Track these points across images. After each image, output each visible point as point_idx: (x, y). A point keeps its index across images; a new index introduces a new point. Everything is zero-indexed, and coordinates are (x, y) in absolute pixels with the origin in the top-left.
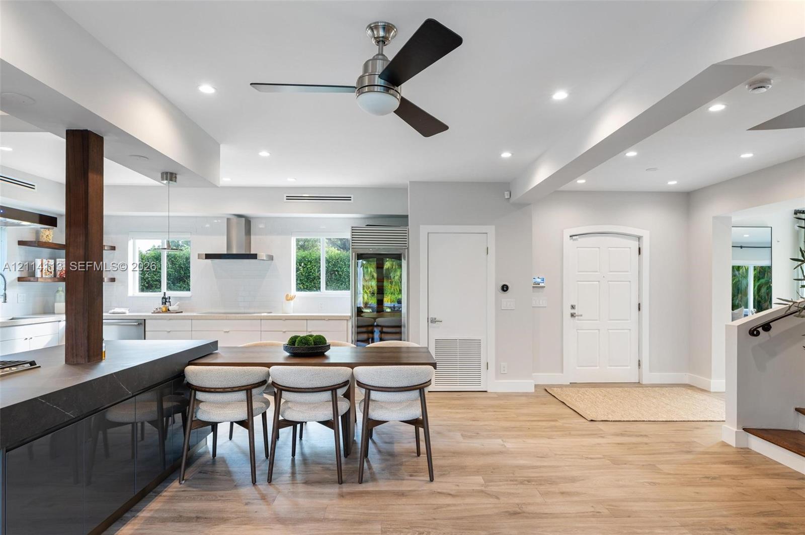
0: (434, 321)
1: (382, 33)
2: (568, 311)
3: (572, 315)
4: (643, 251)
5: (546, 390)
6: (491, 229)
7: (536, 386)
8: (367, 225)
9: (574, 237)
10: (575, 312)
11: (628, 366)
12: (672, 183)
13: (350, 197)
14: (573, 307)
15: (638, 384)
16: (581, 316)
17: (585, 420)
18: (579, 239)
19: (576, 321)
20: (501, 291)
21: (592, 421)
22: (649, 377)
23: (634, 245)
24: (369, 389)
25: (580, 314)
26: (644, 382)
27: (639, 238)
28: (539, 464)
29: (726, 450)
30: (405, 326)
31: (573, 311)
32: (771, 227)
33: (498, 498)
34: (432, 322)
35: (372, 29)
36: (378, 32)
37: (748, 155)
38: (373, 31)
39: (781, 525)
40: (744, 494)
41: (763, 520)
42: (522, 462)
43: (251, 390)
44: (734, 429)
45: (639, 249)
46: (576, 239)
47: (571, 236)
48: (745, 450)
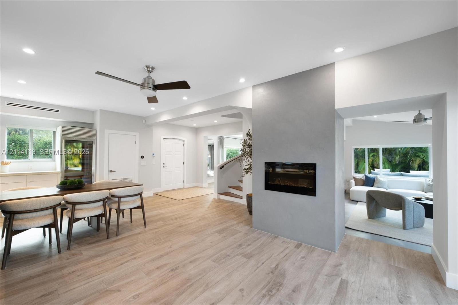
0: (111, 171)
1: (151, 70)
2: (162, 165)
3: (164, 167)
5: (157, 194)
6: (137, 134)
7: (154, 193)
8: (72, 126)
9: (165, 139)
11: (180, 183)
12: (195, 125)
13: (59, 110)
14: (164, 164)
15: (183, 188)
17: (176, 201)
19: (165, 169)
20: (141, 158)
21: (180, 200)
22: (187, 185)
23: (182, 143)
24: (120, 197)
25: (166, 166)
27: (184, 141)
28: (174, 214)
29: (216, 200)
30: (94, 175)
31: (164, 165)
32: (214, 140)
33: (172, 225)
34: (110, 172)
35: (147, 67)
36: (149, 69)
37: (216, 121)
38: (147, 68)
39: (234, 211)
41: (231, 211)
42: (170, 215)
43: (56, 207)
44: (216, 194)
45: (184, 144)
46: (165, 140)
47: (164, 139)
48: (219, 199)
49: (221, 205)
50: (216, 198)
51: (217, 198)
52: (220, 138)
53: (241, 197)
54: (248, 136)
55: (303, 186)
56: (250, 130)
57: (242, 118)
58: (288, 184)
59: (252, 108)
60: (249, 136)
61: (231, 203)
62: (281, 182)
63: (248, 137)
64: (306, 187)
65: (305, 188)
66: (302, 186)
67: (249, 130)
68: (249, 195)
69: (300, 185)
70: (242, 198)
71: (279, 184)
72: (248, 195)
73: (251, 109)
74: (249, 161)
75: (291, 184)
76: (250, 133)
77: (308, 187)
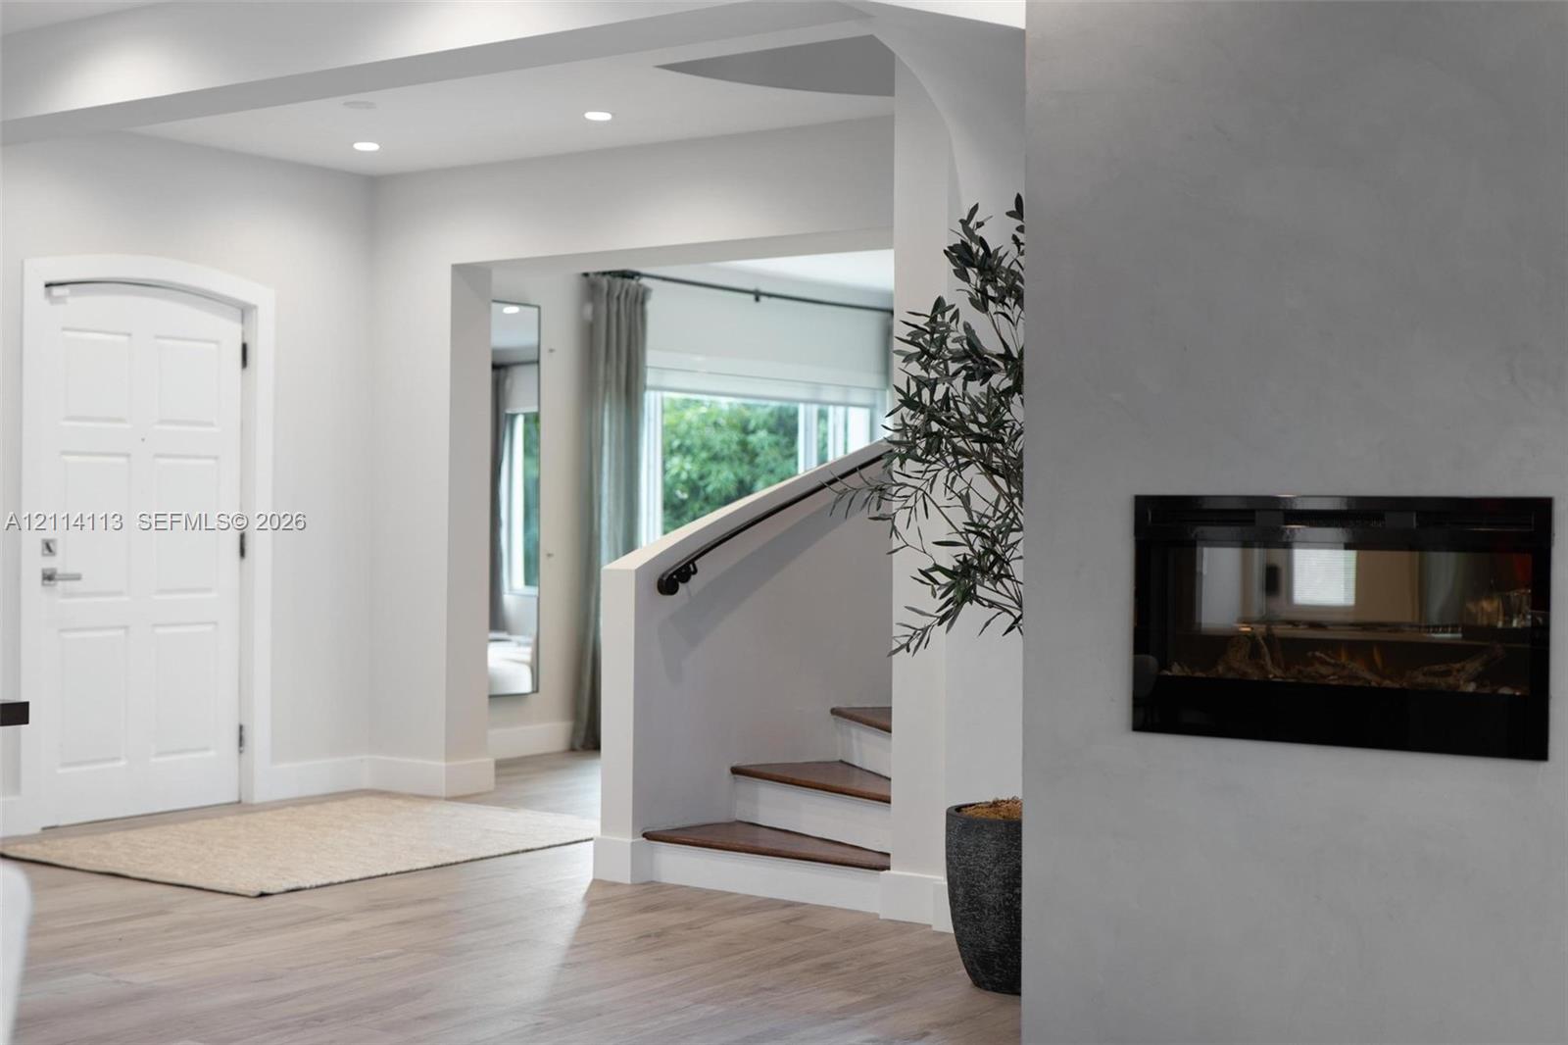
2: (34, 562)
3: (49, 577)
4: (255, 355)
9: (56, 291)
10: (54, 566)
11: (206, 749)
12: (365, 147)
14: (48, 547)
16: (77, 577)
17: (232, 899)
18: (70, 300)
19: (59, 595)
21: (261, 894)
22: (273, 779)
23: (231, 334)
25: (71, 569)
26: (259, 796)
27: (245, 312)
29: (617, 892)
31: (50, 563)
32: (539, 307)
40: (730, 944)
44: (625, 838)
45: (244, 348)
46: (60, 300)
47: (48, 285)
48: (652, 887)
49: (689, 927)
50: (623, 875)
51: (625, 878)
52: (604, 281)
53: (878, 860)
54: (962, 275)
55: (1451, 680)
56: (977, 218)
57: (890, 92)
58: (1324, 670)
59: (1021, 24)
60: (972, 273)
61: (787, 913)
62: (1269, 665)
63: (966, 278)
64: (1471, 688)
65: (1465, 694)
66: (1442, 683)
67: (975, 209)
68: (970, 811)
69: (1430, 680)
70: (889, 868)
71: (1254, 675)
72: (959, 809)
73: (1019, 34)
74: (966, 500)
75: (1358, 678)
76: (982, 242)
77: (1487, 690)
